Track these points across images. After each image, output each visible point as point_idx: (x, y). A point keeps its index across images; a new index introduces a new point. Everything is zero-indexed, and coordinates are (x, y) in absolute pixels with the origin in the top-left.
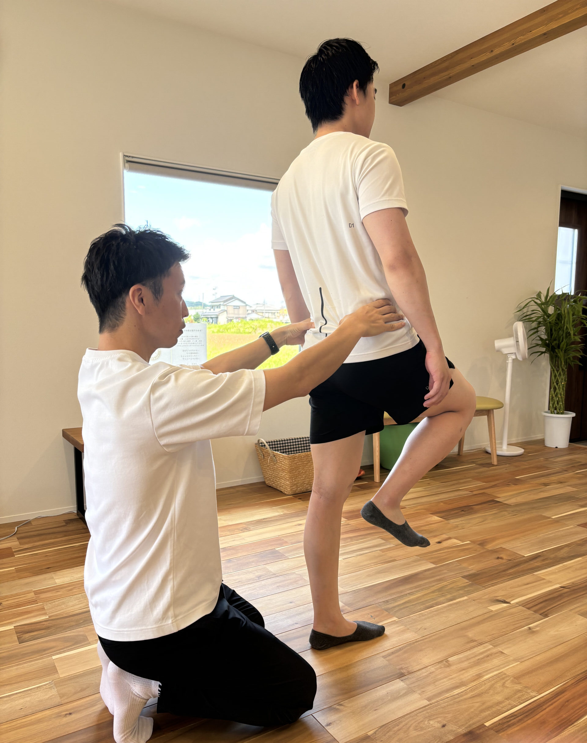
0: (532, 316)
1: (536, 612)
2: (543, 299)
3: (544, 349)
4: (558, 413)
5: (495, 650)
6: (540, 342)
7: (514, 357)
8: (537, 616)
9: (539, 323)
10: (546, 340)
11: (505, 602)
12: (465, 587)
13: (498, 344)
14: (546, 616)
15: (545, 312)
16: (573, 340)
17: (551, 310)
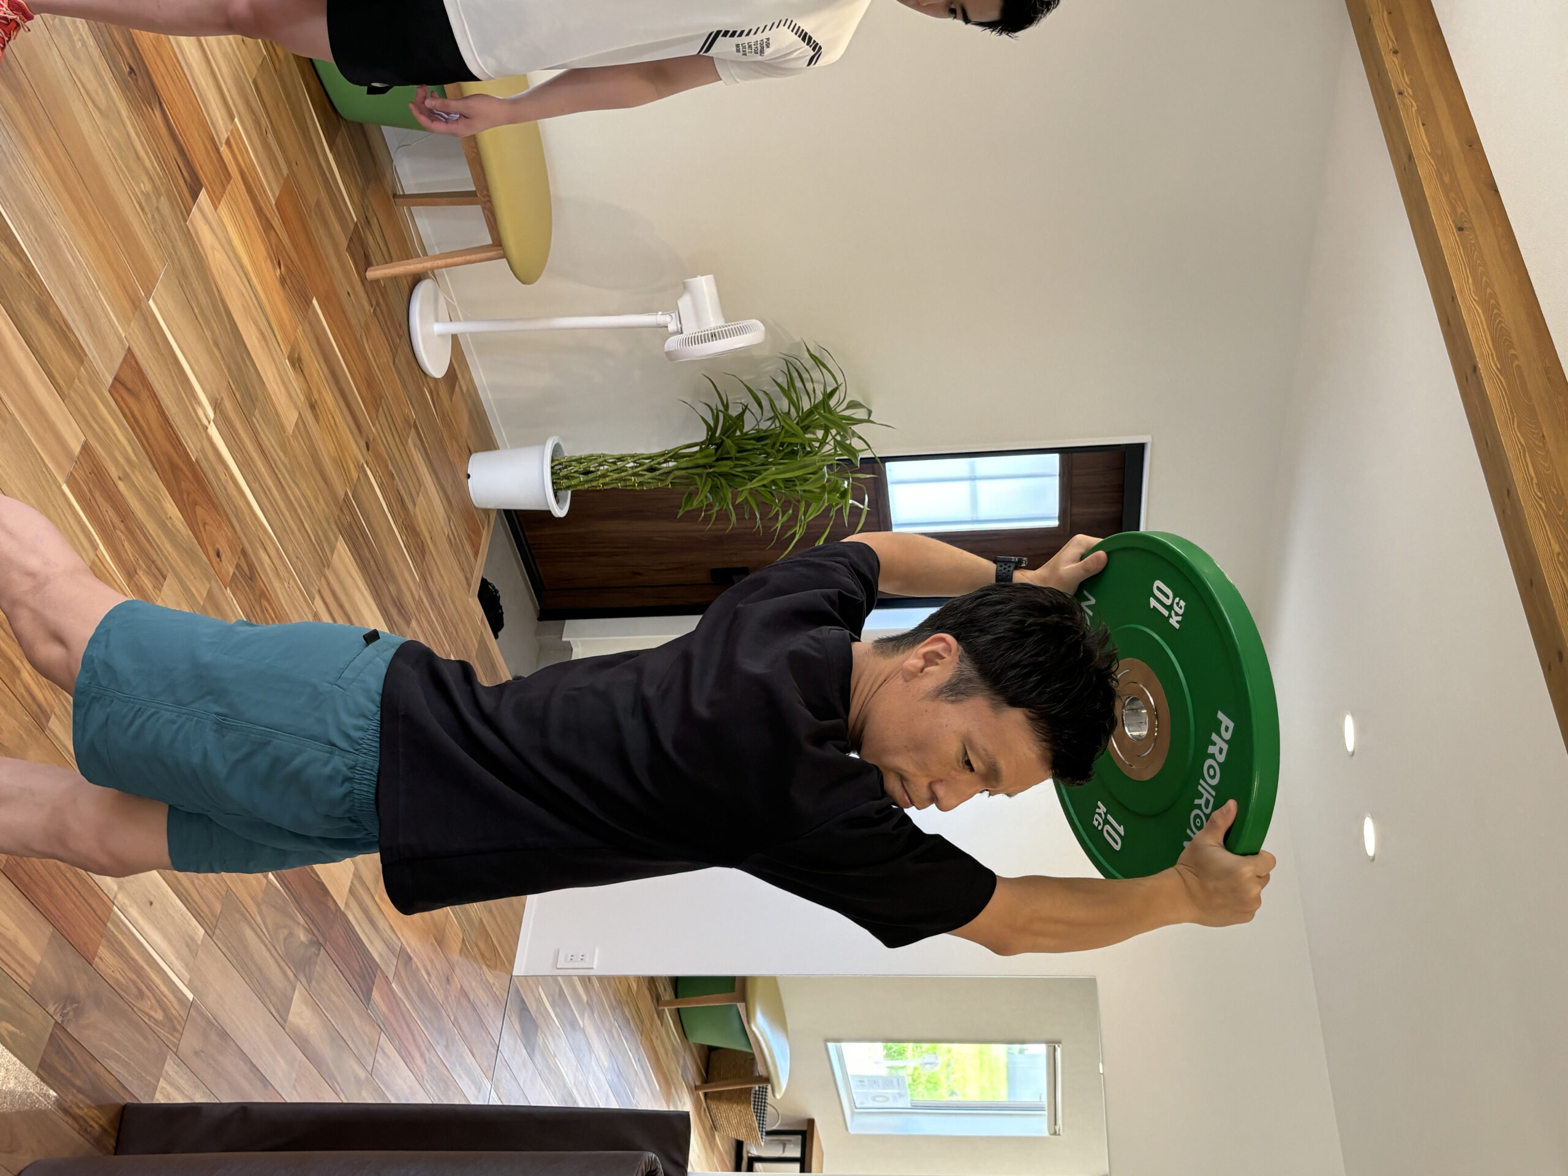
2: (847, 413)
7: (672, 327)
10: (741, 429)
13: (704, 285)
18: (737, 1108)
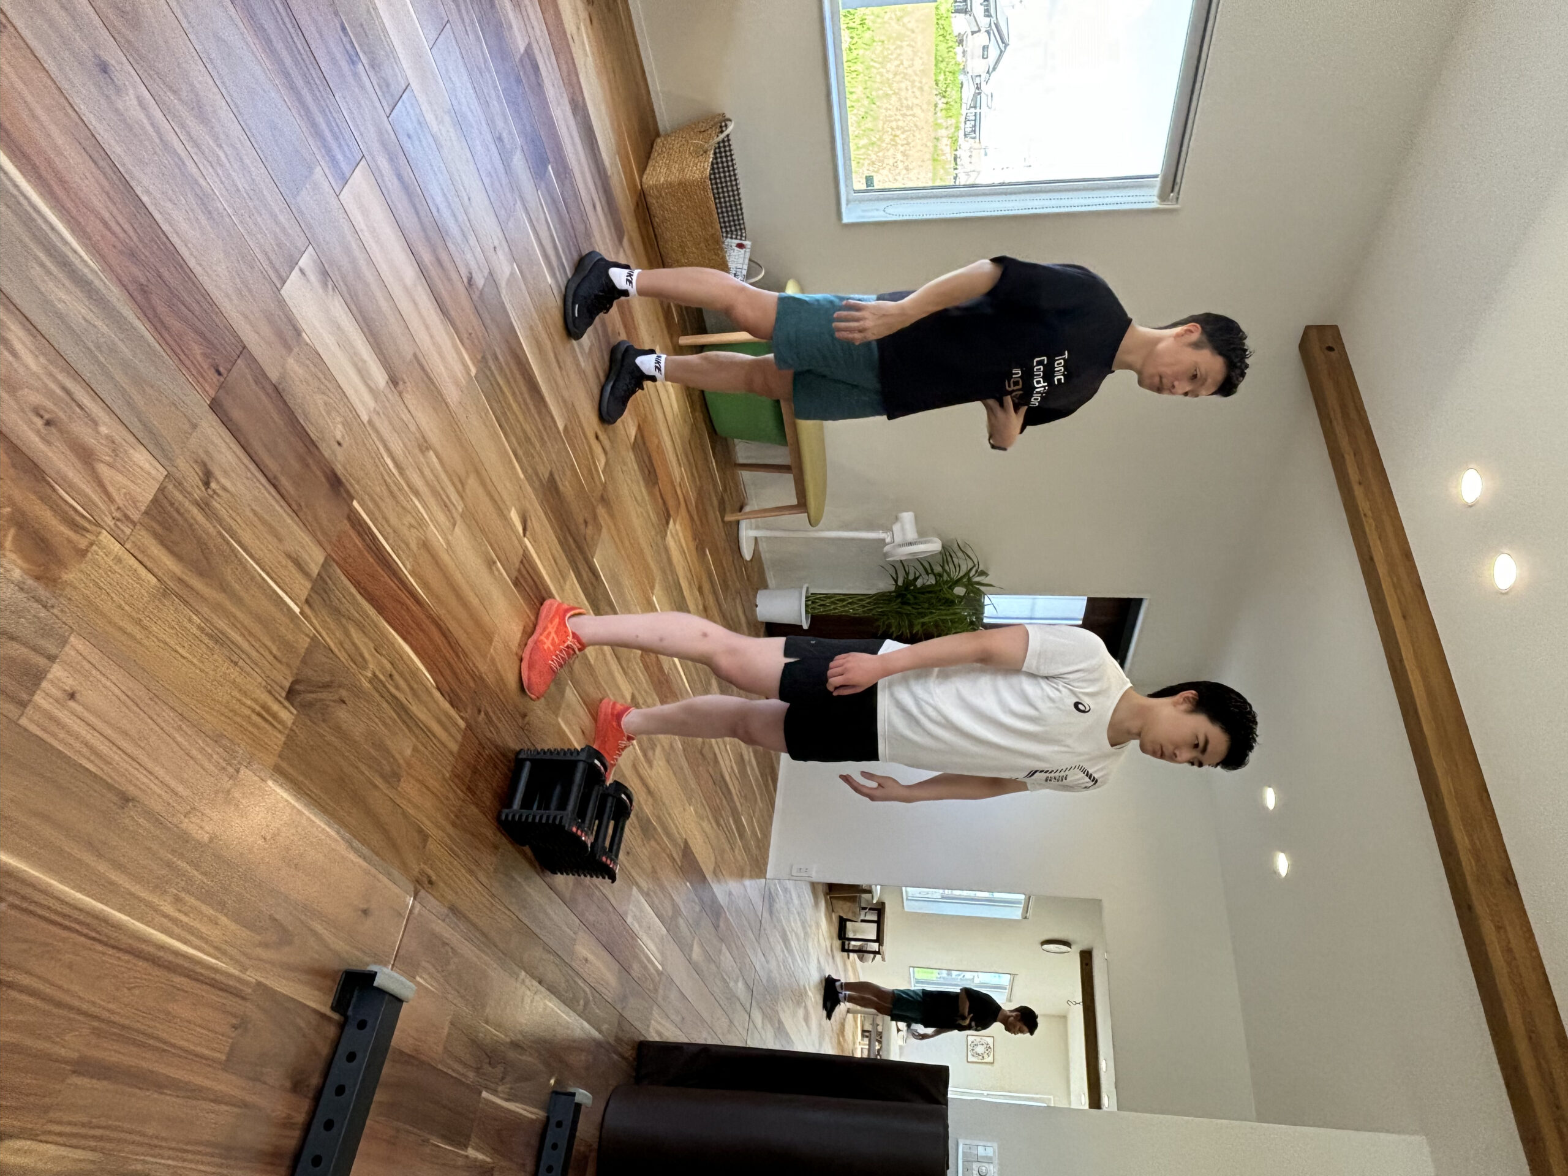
0: (951, 565)
1: (519, 571)
2: (977, 579)
3: (900, 583)
4: (807, 606)
5: (455, 515)
6: (911, 577)
7: (888, 540)
8: (515, 574)
9: (941, 576)
10: (915, 586)
11: (525, 530)
12: (537, 475)
13: (908, 517)
14: (516, 583)
15: (957, 582)
16: (916, 622)
17: (960, 591)
18: (848, 904)
